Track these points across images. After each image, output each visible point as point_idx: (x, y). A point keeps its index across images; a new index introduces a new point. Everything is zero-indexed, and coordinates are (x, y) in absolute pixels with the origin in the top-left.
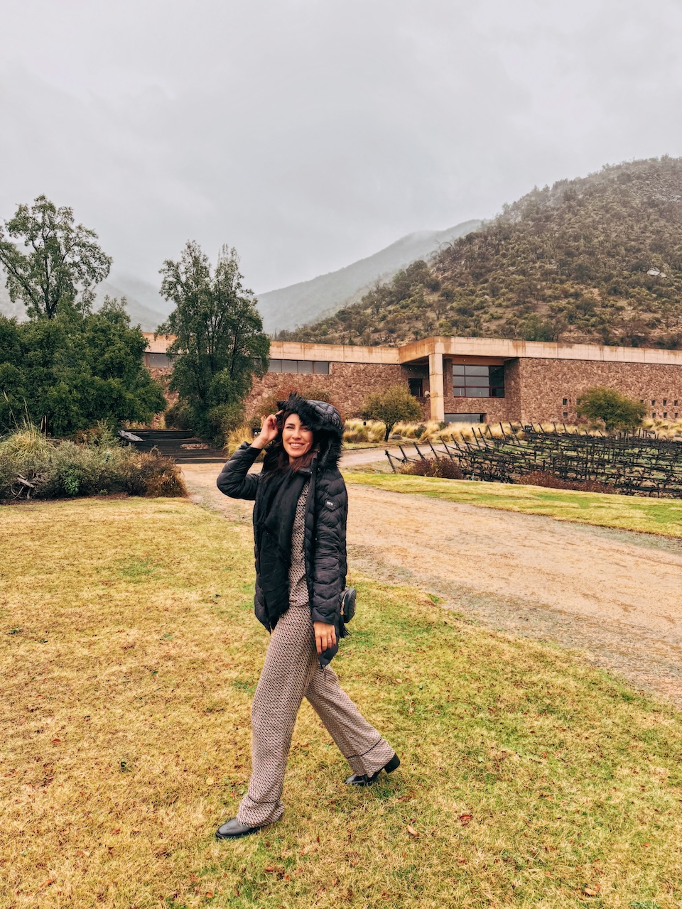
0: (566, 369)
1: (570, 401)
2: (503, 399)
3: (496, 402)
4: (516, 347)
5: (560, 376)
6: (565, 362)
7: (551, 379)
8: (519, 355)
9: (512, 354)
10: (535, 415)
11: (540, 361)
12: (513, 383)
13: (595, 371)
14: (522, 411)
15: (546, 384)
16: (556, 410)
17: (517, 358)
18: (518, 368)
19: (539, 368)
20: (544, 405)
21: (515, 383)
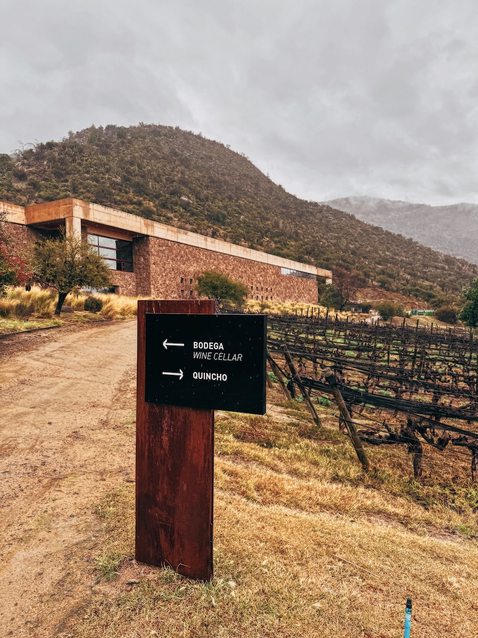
0: (182, 252)
1: (186, 280)
2: (133, 274)
3: (127, 276)
4: (147, 225)
5: (179, 258)
6: (182, 245)
7: (173, 260)
8: (150, 233)
9: (144, 231)
10: (161, 290)
11: (164, 242)
12: (142, 259)
13: (201, 257)
14: (152, 286)
15: (169, 263)
16: (176, 287)
17: (148, 236)
18: (148, 246)
19: (164, 248)
20: (167, 282)
21: (145, 259)
